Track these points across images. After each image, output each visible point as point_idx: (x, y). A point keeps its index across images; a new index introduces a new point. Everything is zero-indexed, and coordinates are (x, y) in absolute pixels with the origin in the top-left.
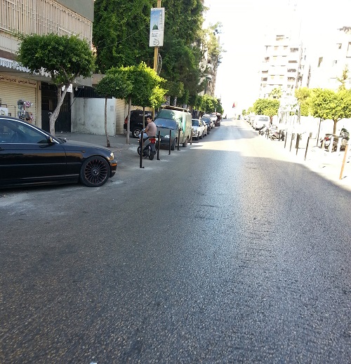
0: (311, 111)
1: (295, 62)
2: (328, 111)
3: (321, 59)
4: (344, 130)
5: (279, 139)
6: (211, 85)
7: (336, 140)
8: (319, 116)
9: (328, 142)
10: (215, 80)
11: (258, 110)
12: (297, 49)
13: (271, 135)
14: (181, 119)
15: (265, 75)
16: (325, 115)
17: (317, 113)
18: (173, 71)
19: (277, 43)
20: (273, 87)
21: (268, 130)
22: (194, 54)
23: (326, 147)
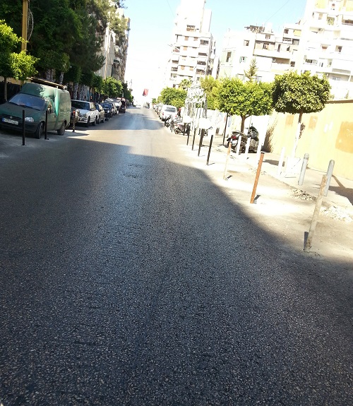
0: (217, 103)
1: (205, 54)
2: (236, 105)
3: (229, 54)
4: (253, 129)
5: (184, 133)
6: (120, 69)
7: (244, 140)
8: (226, 111)
9: (235, 142)
10: (125, 65)
11: (165, 99)
12: (207, 42)
13: (176, 127)
14: (53, 97)
15: (175, 65)
16: (232, 109)
17: (223, 106)
18: (55, 38)
19: (188, 33)
20: (183, 78)
21: (173, 122)
22: (81, 20)
23: (234, 147)
